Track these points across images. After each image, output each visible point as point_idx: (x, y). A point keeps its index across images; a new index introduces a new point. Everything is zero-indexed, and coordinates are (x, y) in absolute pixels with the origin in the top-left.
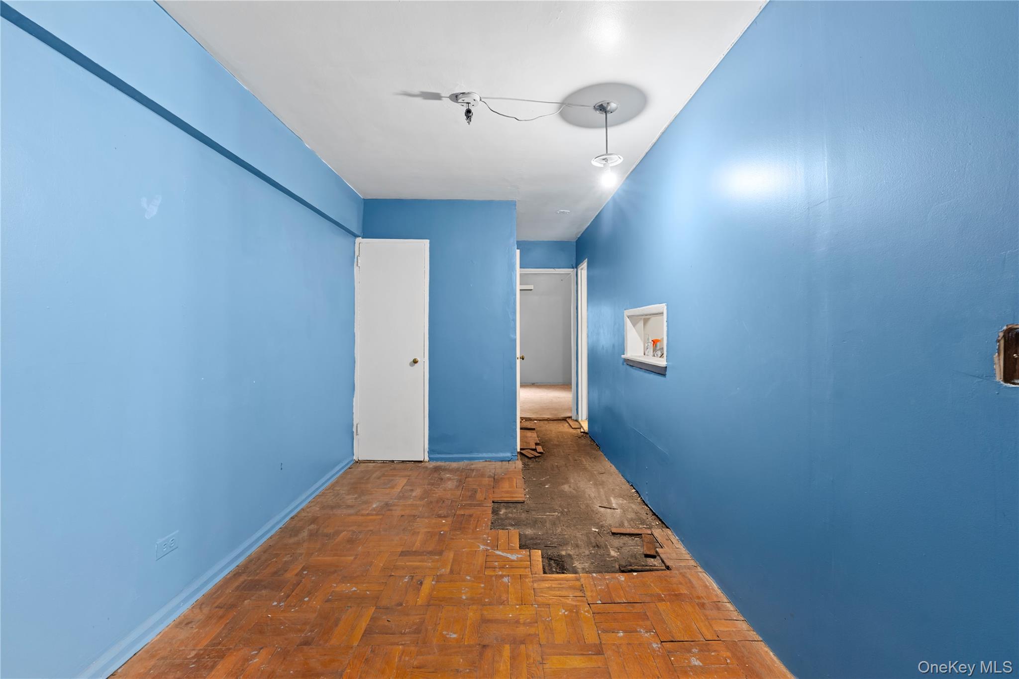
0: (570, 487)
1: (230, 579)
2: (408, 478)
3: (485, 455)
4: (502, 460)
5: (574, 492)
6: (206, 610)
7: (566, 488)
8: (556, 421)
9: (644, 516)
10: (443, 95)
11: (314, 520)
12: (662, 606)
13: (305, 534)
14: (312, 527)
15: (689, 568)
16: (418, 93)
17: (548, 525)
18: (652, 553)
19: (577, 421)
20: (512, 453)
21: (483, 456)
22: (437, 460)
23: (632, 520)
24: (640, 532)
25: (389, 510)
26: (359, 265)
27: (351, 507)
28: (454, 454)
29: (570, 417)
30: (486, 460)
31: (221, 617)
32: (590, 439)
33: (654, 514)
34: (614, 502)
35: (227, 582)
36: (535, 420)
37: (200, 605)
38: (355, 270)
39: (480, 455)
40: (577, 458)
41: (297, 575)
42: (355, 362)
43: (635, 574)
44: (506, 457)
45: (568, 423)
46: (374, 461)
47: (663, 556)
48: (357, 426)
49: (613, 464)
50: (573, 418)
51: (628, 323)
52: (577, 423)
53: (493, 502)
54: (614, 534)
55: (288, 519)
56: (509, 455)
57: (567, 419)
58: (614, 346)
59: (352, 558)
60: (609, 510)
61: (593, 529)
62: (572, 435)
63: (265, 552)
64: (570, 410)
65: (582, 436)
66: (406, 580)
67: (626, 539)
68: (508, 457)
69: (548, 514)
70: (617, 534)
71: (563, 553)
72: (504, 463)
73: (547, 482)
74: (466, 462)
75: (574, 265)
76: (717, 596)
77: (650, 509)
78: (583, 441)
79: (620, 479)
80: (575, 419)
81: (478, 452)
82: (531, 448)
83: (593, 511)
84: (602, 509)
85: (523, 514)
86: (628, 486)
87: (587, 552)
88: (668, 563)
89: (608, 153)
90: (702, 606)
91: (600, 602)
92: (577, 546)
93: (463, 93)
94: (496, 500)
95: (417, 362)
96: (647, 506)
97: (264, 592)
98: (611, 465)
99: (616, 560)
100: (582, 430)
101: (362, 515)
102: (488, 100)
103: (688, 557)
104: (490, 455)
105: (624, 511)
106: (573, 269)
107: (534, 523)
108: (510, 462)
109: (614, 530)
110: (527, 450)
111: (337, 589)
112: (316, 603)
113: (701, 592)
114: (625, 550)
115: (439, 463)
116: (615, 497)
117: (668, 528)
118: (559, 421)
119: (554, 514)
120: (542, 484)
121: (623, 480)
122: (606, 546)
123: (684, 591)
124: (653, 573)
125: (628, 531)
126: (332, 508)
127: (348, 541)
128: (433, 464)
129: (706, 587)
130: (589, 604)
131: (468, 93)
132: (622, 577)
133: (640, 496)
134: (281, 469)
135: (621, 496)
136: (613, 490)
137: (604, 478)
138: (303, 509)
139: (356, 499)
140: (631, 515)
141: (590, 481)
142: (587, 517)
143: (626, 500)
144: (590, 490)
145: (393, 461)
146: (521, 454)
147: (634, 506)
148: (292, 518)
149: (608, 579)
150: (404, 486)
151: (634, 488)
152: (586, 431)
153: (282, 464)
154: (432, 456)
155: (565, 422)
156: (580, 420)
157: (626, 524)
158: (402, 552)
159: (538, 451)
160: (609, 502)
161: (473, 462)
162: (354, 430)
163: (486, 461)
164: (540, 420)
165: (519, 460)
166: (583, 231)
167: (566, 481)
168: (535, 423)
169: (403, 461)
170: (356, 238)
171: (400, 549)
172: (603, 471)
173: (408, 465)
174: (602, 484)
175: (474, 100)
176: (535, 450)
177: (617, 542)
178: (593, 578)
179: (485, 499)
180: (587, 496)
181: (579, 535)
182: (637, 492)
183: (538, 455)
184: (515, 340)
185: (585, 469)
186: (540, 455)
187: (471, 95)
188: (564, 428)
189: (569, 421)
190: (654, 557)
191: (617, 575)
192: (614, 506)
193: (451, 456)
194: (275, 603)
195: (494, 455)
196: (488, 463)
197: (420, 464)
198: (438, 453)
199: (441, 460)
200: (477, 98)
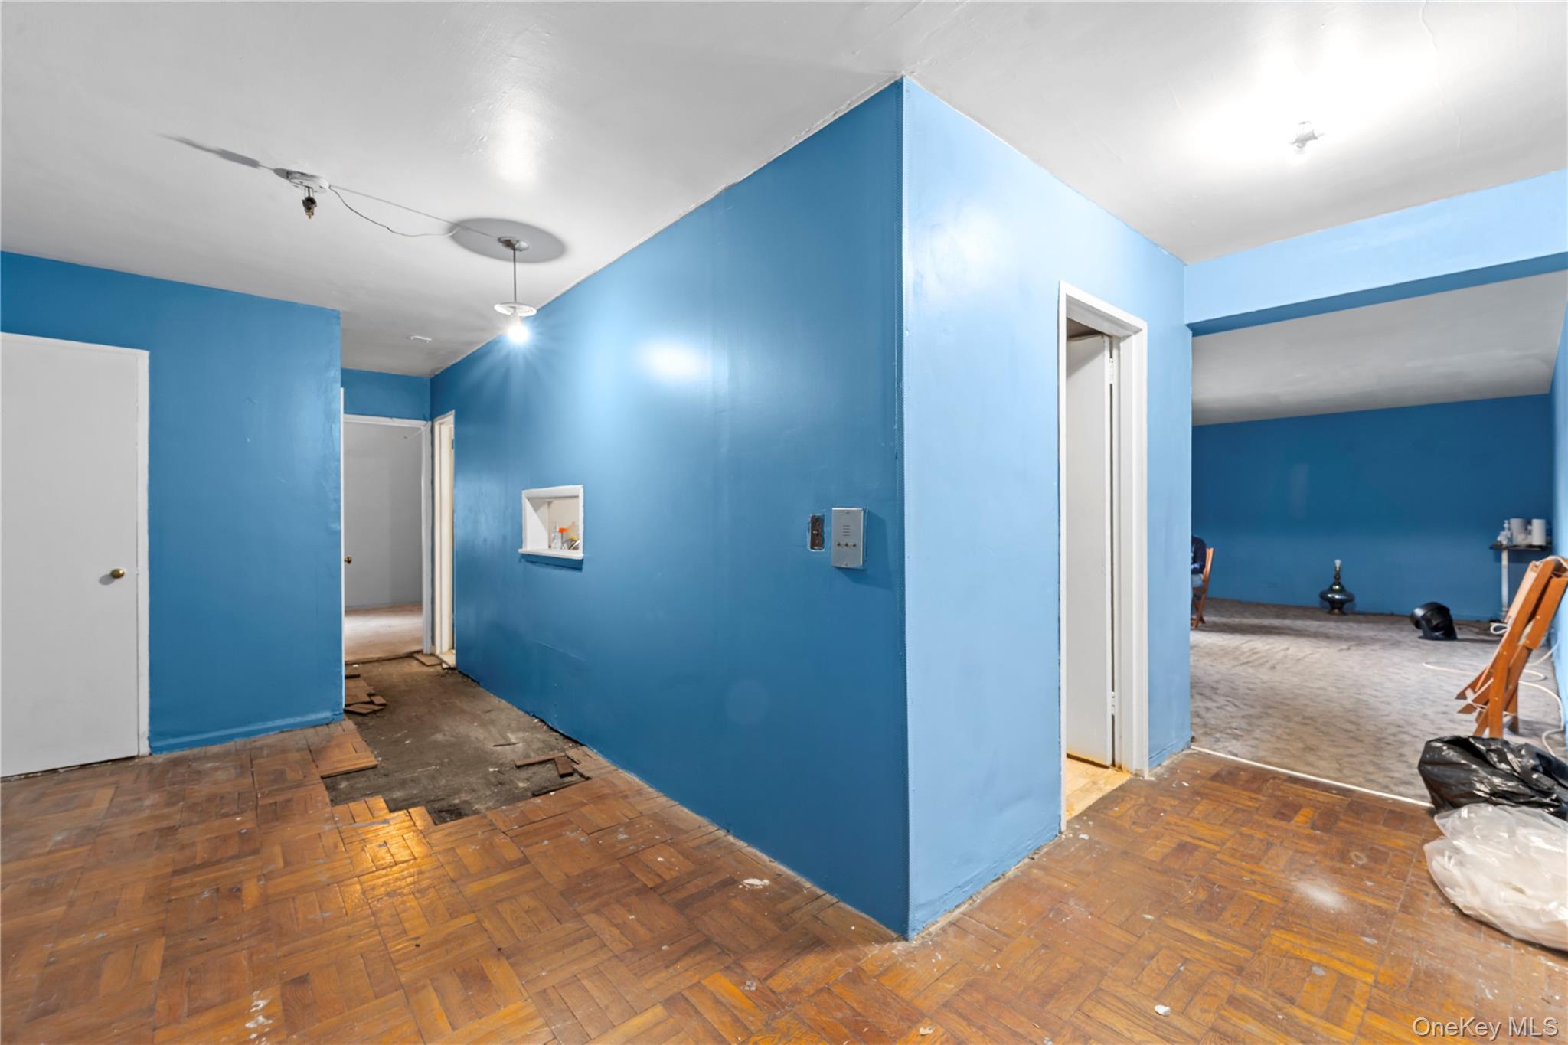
0: (444, 735)
2: (116, 786)
3: (279, 723)
4: (315, 725)
5: (453, 739)
7: (439, 737)
8: (395, 661)
9: (553, 742)
10: (263, 164)
12: (584, 810)
15: (610, 772)
16: (215, 149)
17: (425, 781)
18: (570, 771)
19: (432, 655)
20: (333, 711)
21: (273, 725)
22: (171, 748)
23: (539, 749)
24: (551, 757)
25: (102, 834)
29: (420, 652)
30: (281, 730)
32: (461, 675)
33: (566, 737)
34: (513, 738)
36: (355, 664)
39: (270, 724)
40: (446, 701)
43: (552, 793)
44: (323, 719)
45: (417, 660)
47: (580, 770)
49: (502, 698)
50: (425, 652)
51: (528, 507)
52: (432, 658)
53: (322, 778)
54: (519, 767)
56: (327, 714)
57: (415, 655)
58: (504, 538)
60: (507, 747)
61: (491, 770)
62: (429, 675)
64: (419, 641)
65: (447, 673)
66: (207, 896)
67: (535, 769)
68: (327, 718)
69: (420, 770)
70: (524, 766)
71: (457, 801)
72: (319, 729)
73: (406, 737)
75: (427, 416)
76: (639, 786)
77: (561, 734)
78: (450, 680)
79: (516, 712)
80: (429, 652)
81: (265, 719)
82: (362, 701)
83: (486, 753)
84: (498, 748)
85: (380, 779)
86: (527, 718)
87: (488, 793)
88: (587, 774)
89: (518, 301)
90: (626, 797)
91: (516, 827)
92: (474, 790)
93: (302, 174)
94: (325, 773)
95: (122, 575)
96: (556, 731)
98: (500, 700)
99: (526, 789)
100: (445, 666)
102: (344, 191)
103: (608, 764)
104: (291, 721)
105: (528, 743)
106: (425, 422)
107: (403, 784)
108: (330, 725)
109: (519, 763)
110: (358, 705)
113: (622, 786)
114: (536, 779)
115: (177, 754)
116: (513, 732)
117: (582, 745)
118: (400, 660)
119: (429, 768)
120: (399, 742)
121: (521, 713)
122: (511, 781)
123: (607, 791)
124: (573, 787)
125: (537, 759)
128: (161, 758)
129: (629, 782)
130: (504, 833)
131: (312, 176)
132: (538, 800)
133: (545, 723)
135: (519, 729)
136: (509, 725)
137: (493, 715)
140: (537, 745)
141: (473, 722)
142: (479, 759)
143: (528, 731)
144: (476, 733)
146: (346, 712)
147: (539, 736)
149: (522, 806)
150: (112, 799)
151: (537, 718)
152: (452, 666)
154: (154, 745)
155: (412, 660)
156: (438, 652)
157: (532, 754)
158: (175, 870)
159: (377, 702)
160: (506, 738)
161: (255, 737)
163: (282, 732)
164: (363, 663)
165: (347, 719)
166: (445, 367)
167: (437, 729)
168: (355, 668)
171: (169, 870)
172: (491, 709)
174: (492, 722)
175: (321, 187)
176: (372, 703)
177: (524, 774)
178: (503, 811)
179: (305, 777)
180: (474, 739)
181: (473, 780)
182: (541, 721)
183: (377, 708)
184: (340, 532)
185: (463, 712)
186: (381, 707)
187: (315, 179)
188: (413, 667)
189: (419, 657)
190: (571, 774)
191: (532, 800)
192: (513, 741)
195: (298, 719)
197: (131, 763)
198: (174, 736)
199: (181, 746)
200: (326, 185)
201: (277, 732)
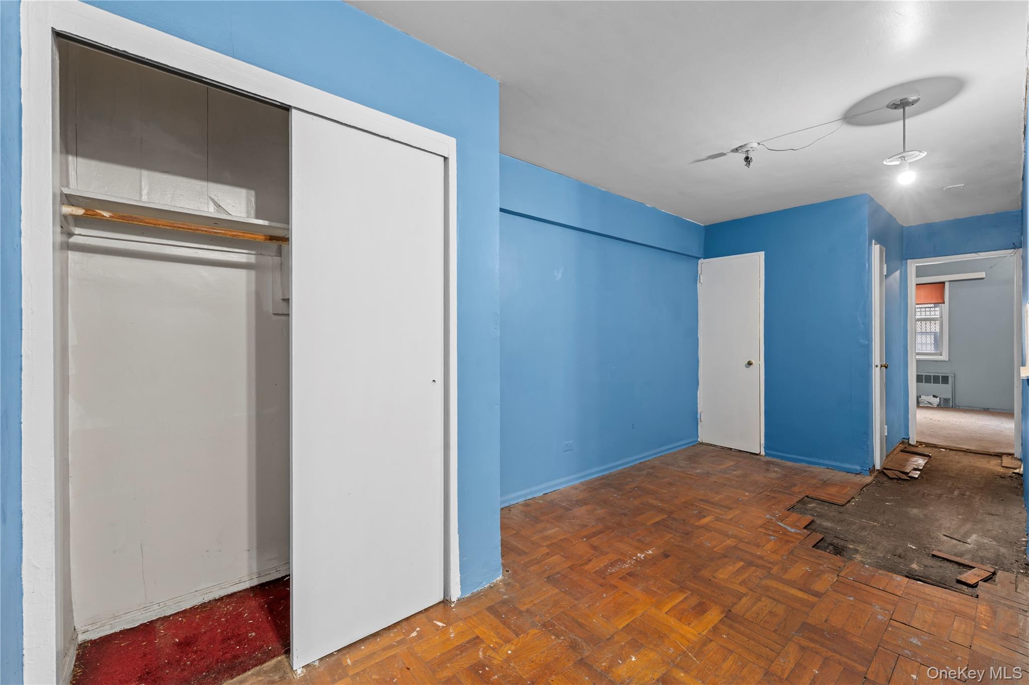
0: (921, 512)
1: (598, 479)
2: (737, 462)
3: (827, 462)
4: (849, 472)
5: (922, 516)
6: (584, 487)
7: (914, 511)
8: (979, 455)
10: (725, 152)
11: (653, 467)
13: (645, 472)
14: (651, 471)
16: (706, 158)
17: (855, 526)
18: (972, 583)
19: (1019, 460)
20: (862, 467)
21: (825, 462)
22: (773, 456)
23: (980, 556)
24: (973, 565)
25: (708, 476)
26: (701, 282)
27: (681, 467)
28: (792, 454)
29: (1011, 455)
30: (828, 467)
31: (589, 492)
35: (597, 480)
36: (945, 448)
37: (582, 484)
38: (698, 286)
39: (821, 461)
40: (968, 494)
41: (631, 488)
42: (698, 361)
43: (920, 582)
44: (854, 469)
45: (1001, 459)
46: (715, 446)
48: (700, 414)
50: (1015, 457)
52: (1017, 462)
53: (805, 496)
54: (934, 556)
55: (637, 462)
56: (858, 468)
57: (1003, 456)
59: (666, 491)
60: (954, 541)
61: (910, 546)
63: (619, 474)
64: (1014, 445)
65: (1010, 476)
66: (695, 512)
67: (948, 564)
68: (857, 470)
69: (864, 520)
70: (939, 557)
71: (851, 547)
72: (851, 475)
73: (892, 500)
74: (804, 464)
75: (1017, 244)
80: (1018, 457)
82: (902, 470)
83: (928, 535)
84: (946, 538)
85: (833, 512)
87: (880, 555)
88: (980, 595)
89: (906, 150)
94: (811, 495)
95: (752, 364)
97: (612, 489)
99: (911, 570)
100: (1017, 471)
101: (686, 474)
102: (766, 142)
104: (834, 463)
105: (979, 548)
106: (1013, 250)
107: (839, 521)
108: (858, 475)
109: (939, 554)
110: (893, 471)
111: (650, 501)
112: (636, 502)
114: (935, 570)
115: (772, 459)
116: (980, 535)
118: (986, 456)
119: (871, 522)
120: (883, 501)
122: (911, 560)
125: (957, 560)
126: (668, 465)
127: (669, 484)
128: (768, 458)
131: (745, 145)
132: (900, 578)
134: (633, 428)
135: (992, 537)
136: (988, 530)
137: (990, 518)
138: (649, 461)
139: (687, 464)
140: (983, 553)
141: (960, 515)
142: (914, 536)
143: (998, 542)
144: (948, 521)
145: (731, 449)
146: (878, 472)
147: (1004, 550)
148: (641, 463)
150: (729, 466)
153: (633, 425)
154: (767, 452)
155: (995, 457)
157: (967, 557)
158: (702, 499)
159: (911, 475)
160: (965, 536)
161: (812, 466)
162: (699, 417)
163: (828, 468)
164: (950, 449)
165: (872, 476)
167: (922, 506)
168: (939, 450)
169: (740, 451)
170: (698, 260)
171: (701, 497)
172: (999, 514)
173: (743, 454)
174: (979, 522)
175: (752, 148)
176: (907, 473)
177: (930, 562)
178: (862, 568)
179: (799, 492)
180: (937, 524)
181: (886, 543)
183: (904, 478)
185: (968, 505)
186: (909, 479)
187: (749, 145)
188: (986, 462)
189: (1005, 458)
190: (967, 586)
191: (896, 576)
192: (969, 541)
193: (788, 456)
194: (615, 495)
195: (838, 464)
196: (830, 470)
197: (755, 456)
198: (776, 451)
199: (778, 457)
200: (755, 145)
201: (825, 467)
